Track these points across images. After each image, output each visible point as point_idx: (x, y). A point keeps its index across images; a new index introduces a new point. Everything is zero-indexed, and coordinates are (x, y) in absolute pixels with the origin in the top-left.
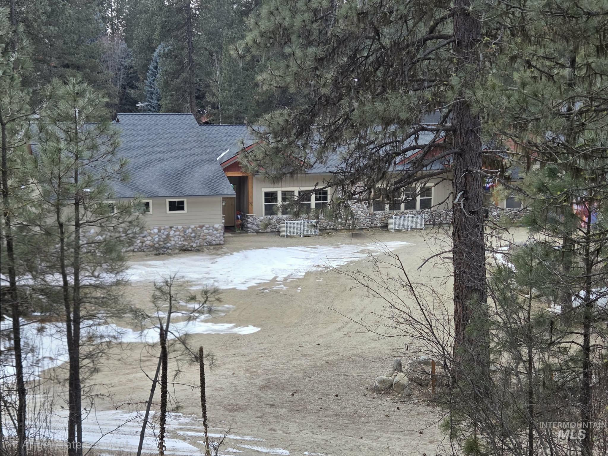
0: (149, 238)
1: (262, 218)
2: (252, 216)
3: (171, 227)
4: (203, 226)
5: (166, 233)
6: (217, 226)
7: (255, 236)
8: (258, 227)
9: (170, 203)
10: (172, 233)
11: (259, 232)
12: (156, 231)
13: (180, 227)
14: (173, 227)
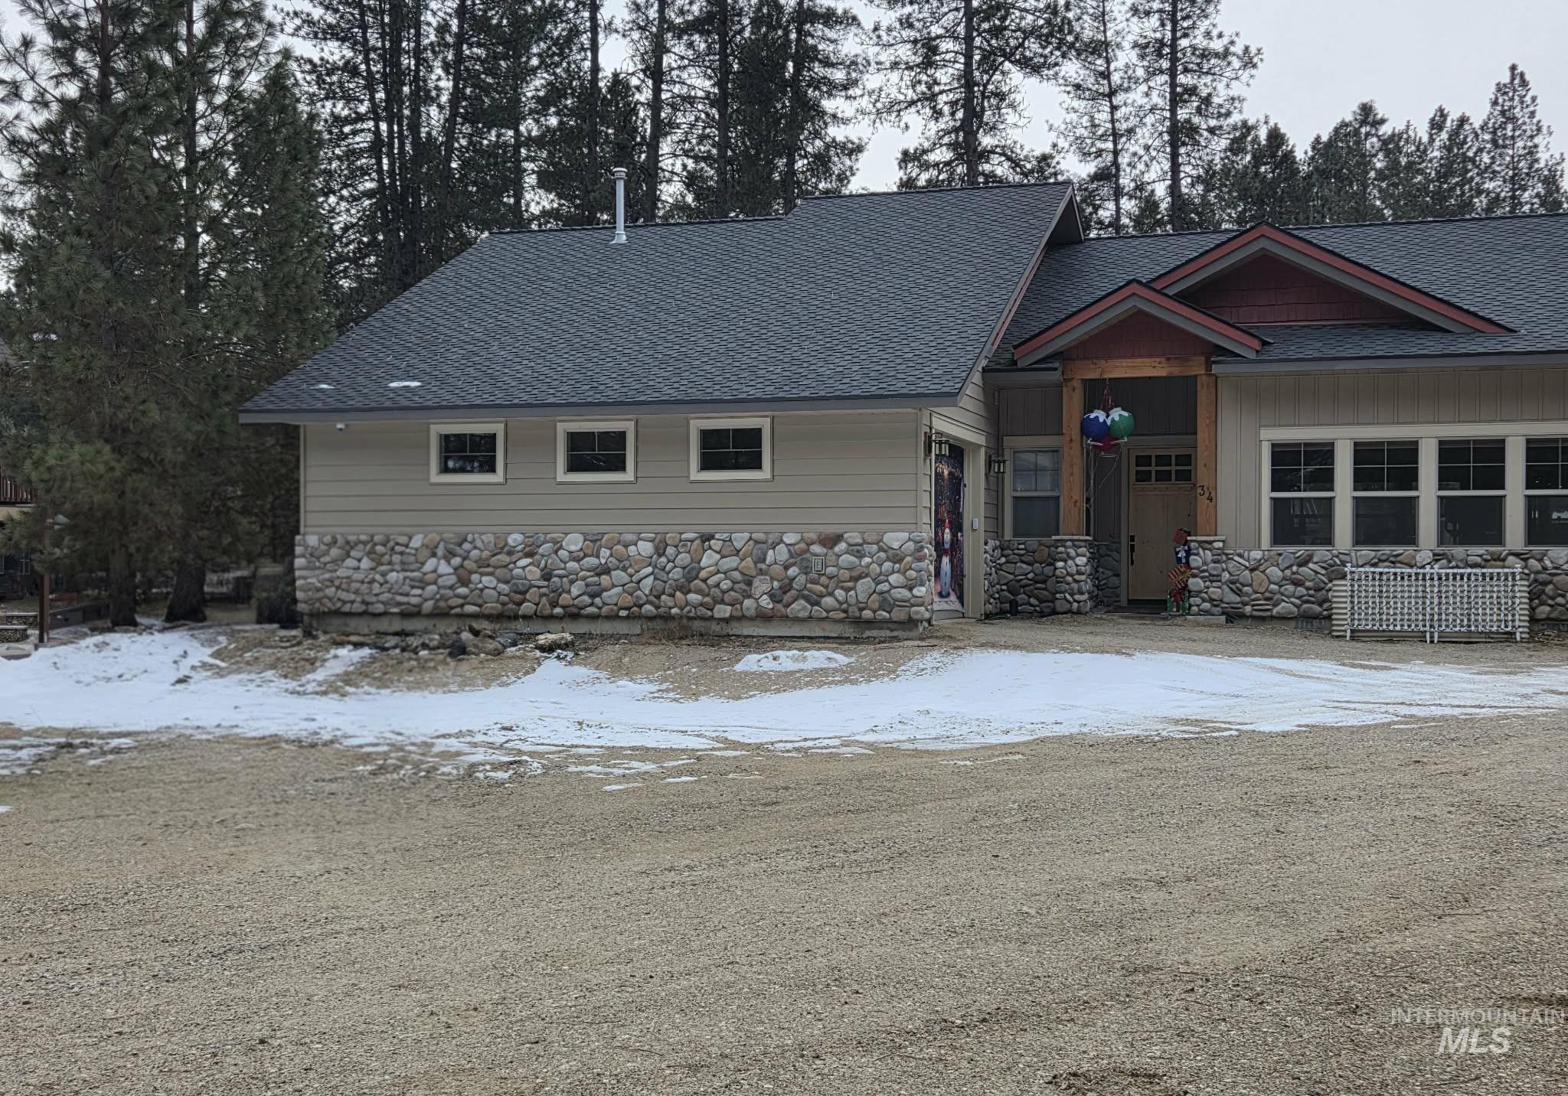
0: (619, 575)
1: (1256, 554)
2: (1206, 545)
3: (707, 538)
4: (838, 538)
5: (684, 558)
6: (895, 539)
7: (1219, 626)
8: (1238, 592)
9: (707, 436)
10: (708, 559)
11: (1243, 616)
12: (646, 548)
13: (740, 539)
14: (711, 537)
